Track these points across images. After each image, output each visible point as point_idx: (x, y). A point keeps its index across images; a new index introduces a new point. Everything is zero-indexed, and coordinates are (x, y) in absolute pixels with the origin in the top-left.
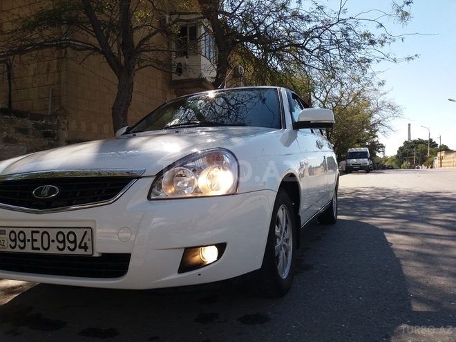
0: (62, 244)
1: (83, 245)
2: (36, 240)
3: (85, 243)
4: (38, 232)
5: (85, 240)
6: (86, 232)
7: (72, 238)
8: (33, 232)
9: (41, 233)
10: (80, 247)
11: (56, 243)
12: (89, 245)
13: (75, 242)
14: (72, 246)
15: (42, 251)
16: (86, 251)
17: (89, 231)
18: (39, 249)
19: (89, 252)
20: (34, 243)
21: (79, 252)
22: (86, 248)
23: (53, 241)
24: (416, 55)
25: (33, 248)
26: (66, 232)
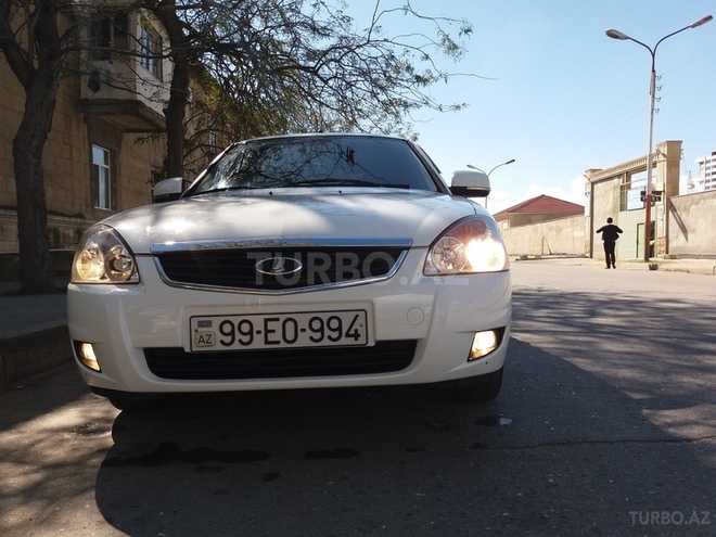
0: (319, 334)
1: (352, 332)
2: (273, 331)
3: (356, 330)
4: (278, 320)
5: (356, 326)
6: (357, 316)
7: (334, 324)
8: (266, 321)
9: (282, 321)
10: (347, 335)
11: (309, 333)
12: (362, 331)
13: (339, 329)
14: (335, 335)
15: (283, 345)
16: (356, 339)
17: (362, 314)
18: (278, 342)
19: (361, 341)
20: (269, 335)
21: (345, 341)
22: (356, 336)
23: (303, 330)
24: (464, 105)
25: (267, 342)
26: (325, 317)
